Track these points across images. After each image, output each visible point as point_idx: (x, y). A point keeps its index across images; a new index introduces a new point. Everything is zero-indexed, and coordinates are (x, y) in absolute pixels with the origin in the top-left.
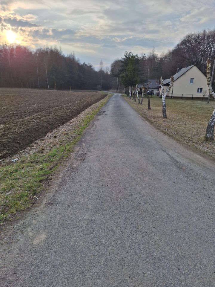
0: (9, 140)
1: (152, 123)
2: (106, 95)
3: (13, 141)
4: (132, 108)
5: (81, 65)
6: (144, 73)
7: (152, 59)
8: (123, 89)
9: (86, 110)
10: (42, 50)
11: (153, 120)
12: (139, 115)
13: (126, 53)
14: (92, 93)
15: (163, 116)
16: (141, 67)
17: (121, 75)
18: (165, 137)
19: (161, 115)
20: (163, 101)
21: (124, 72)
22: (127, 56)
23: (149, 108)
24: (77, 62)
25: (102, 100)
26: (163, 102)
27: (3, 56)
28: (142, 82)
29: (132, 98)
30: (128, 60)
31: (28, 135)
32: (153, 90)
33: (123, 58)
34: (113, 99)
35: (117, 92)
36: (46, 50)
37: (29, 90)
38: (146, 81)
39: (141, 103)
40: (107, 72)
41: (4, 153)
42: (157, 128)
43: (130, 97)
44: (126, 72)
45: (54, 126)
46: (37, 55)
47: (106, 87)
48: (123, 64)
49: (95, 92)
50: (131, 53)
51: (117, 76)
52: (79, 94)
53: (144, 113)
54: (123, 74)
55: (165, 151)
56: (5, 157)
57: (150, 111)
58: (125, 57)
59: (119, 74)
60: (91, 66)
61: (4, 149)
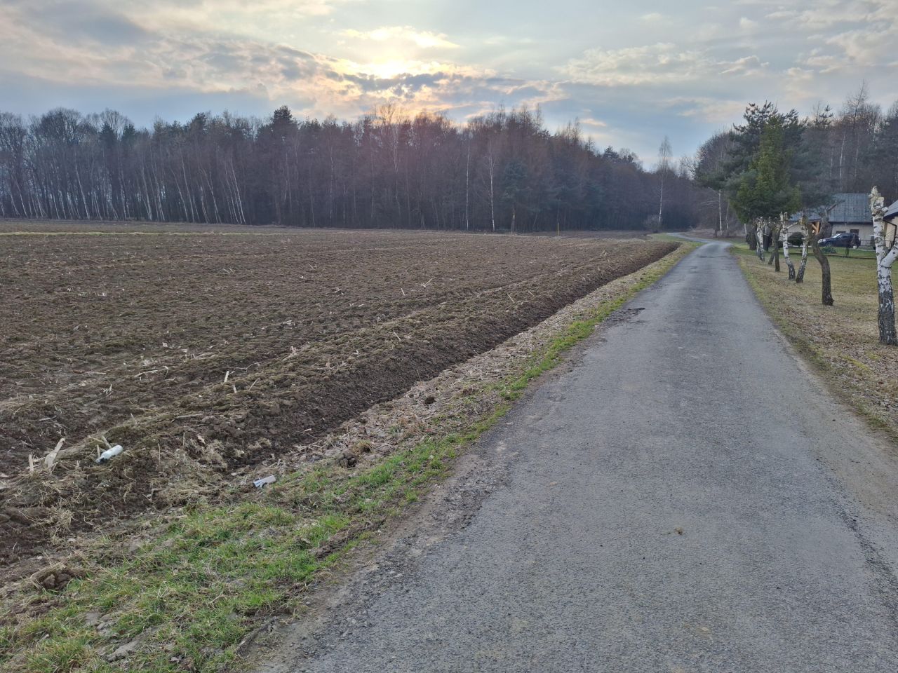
0: (286, 402)
1: (821, 367)
2: (672, 248)
3: (301, 405)
4: (755, 296)
5: (599, 156)
6: (818, 174)
7: (855, 125)
8: (741, 227)
9: (579, 301)
10: (484, 122)
11: (830, 353)
12: (776, 327)
13: (752, 109)
14: (625, 241)
15: (882, 337)
16: (806, 154)
17: (729, 182)
18: (870, 440)
19: (872, 329)
20: (881, 277)
21: (741, 171)
22: (756, 119)
23: (828, 300)
24: (587, 147)
25: (649, 266)
26: (883, 281)
27: (381, 144)
28: (810, 202)
29: (768, 258)
30: (757, 132)
31: (357, 387)
32: (857, 231)
33: (738, 126)
34: (693, 261)
35: (716, 237)
36: (495, 120)
37: (438, 235)
38: (824, 200)
39: (799, 280)
40: (685, 174)
41: (258, 445)
42: (840, 395)
43: (760, 255)
44: (747, 170)
45: (456, 354)
46: (471, 135)
47: (679, 220)
48: (738, 144)
49: (639, 237)
50: (768, 109)
51: (716, 184)
52: (582, 242)
53: (797, 321)
54: (741, 178)
55: (853, 525)
56: (253, 464)
57: (830, 311)
58: (745, 123)
59: (722, 179)
60: (630, 158)
61: (260, 434)
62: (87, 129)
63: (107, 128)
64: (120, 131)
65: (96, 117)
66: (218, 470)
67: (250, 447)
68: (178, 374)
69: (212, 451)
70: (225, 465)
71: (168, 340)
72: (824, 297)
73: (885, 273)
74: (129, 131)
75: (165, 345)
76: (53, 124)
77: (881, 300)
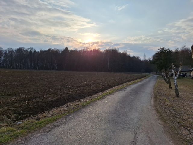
0: (36, 106)
5: (132, 57)
10: (107, 50)
13: (160, 48)
15: (176, 95)
21: (158, 60)
22: (161, 50)
26: (175, 83)
27: (86, 54)
30: (161, 53)
32: (186, 73)
33: (157, 51)
35: (156, 74)
41: (25, 115)
44: (160, 60)
48: (158, 55)
49: (140, 74)
50: (163, 48)
57: (171, 89)
58: (159, 51)
59: (155, 62)
60: (138, 58)
61: (27, 113)
62: (26, 51)
63: (30, 51)
64: (33, 51)
65: (28, 49)
66: (13, 121)
67: (23, 116)
68: (18, 100)
69: (13, 116)
70: (15, 119)
71: (22, 93)
72: (170, 86)
73: (175, 81)
74: (35, 51)
75: (21, 94)
76: (20, 50)
77: (175, 87)
